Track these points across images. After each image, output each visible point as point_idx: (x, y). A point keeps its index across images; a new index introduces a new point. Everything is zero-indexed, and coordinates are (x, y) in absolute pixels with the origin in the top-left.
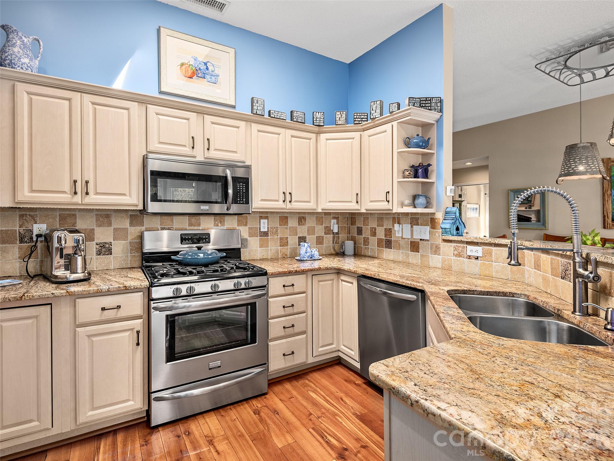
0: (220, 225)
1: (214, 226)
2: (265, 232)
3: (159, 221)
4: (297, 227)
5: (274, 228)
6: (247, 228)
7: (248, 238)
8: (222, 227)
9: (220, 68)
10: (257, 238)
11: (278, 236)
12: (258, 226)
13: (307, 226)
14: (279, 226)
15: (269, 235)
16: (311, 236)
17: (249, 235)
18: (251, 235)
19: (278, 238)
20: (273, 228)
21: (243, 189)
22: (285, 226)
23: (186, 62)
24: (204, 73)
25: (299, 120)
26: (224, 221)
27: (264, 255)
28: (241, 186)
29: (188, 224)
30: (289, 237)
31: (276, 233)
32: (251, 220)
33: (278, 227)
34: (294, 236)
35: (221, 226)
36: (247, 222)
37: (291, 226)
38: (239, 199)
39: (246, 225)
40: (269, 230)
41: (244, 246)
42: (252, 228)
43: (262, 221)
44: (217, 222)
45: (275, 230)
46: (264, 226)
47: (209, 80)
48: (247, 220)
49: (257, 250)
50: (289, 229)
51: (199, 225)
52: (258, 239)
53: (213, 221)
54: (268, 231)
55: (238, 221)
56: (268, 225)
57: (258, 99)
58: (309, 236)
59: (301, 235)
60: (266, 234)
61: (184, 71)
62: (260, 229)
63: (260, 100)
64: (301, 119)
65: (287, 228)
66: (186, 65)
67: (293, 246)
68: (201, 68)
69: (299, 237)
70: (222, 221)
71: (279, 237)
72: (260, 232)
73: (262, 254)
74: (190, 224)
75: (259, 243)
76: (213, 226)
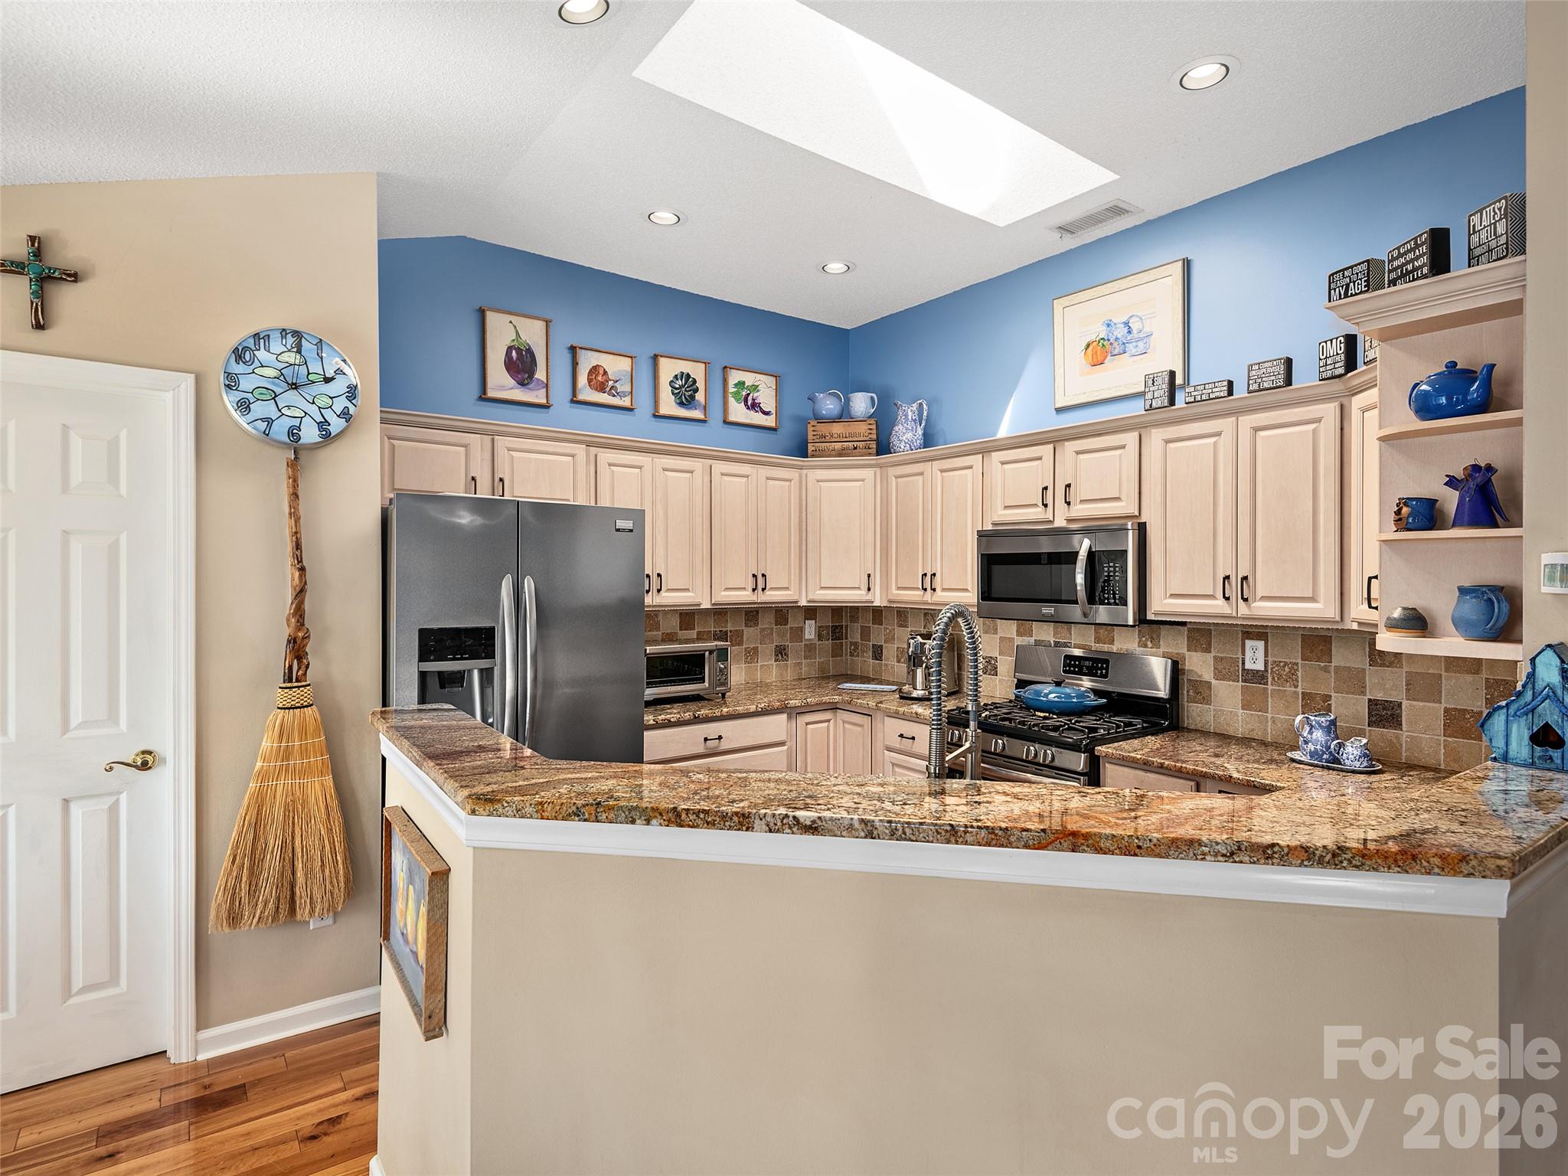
0: (1149, 644)
1: (1139, 646)
2: (1258, 671)
3: (1052, 629)
4: (1365, 669)
5: (1286, 664)
6: (1209, 658)
7: (1214, 682)
8: (1154, 650)
9: (1155, 317)
10: (1236, 684)
11: (1296, 687)
12: (1241, 657)
13: (1405, 669)
14: (1299, 661)
15: (1270, 680)
16: (1421, 704)
17: (1215, 674)
18: (1219, 675)
19: (1296, 693)
20: (1282, 664)
21: (1114, 573)
22: (1322, 664)
23: (1093, 337)
24: (1124, 344)
25: (1266, 385)
26: (1159, 636)
27: (1253, 730)
28: (1111, 569)
29: (1093, 637)
30: (1333, 694)
31: (1292, 678)
32: (1220, 639)
33: (1297, 664)
34: (1353, 693)
35: (1152, 648)
36: (1209, 644)
37: (1342, 664)
38: (1106, 596)
39: (1208, 650)
40: (1270, 667)
41: (1204, 697)
42: (1222, 658)
43: (1249, 643)
44: (1144, 639)
45: (1286, 668)
46: (1255, 656)
47: (1134, 351)
48: (1210, 637)
49: (1236, 714)
50: (1336, 673)
51: (1112, 642)
52: (1237, 686)
53: (1137, 636)
54: (1266, 670)
55: (1188, 640)
56: (1266, 655)
57: (1155, 375)
58: (1414, 703)
59: (1380, 696)
60: (1258, 677)
61: (1090, 357)
62: (1243, 664)
63: (1160, 374)
64: (1273, 378)
65: (1326, 670)
66: (1095, 343)
67: (1347, 722)
68: (1119, 336)
69: (1370, 700)
70: (1154, 636)
71: (1299, 690)
72: (1244, 669)
73: (1250, 727)
74: (1098, 640)
75: (1240, 697)
76: (1136, 646)
